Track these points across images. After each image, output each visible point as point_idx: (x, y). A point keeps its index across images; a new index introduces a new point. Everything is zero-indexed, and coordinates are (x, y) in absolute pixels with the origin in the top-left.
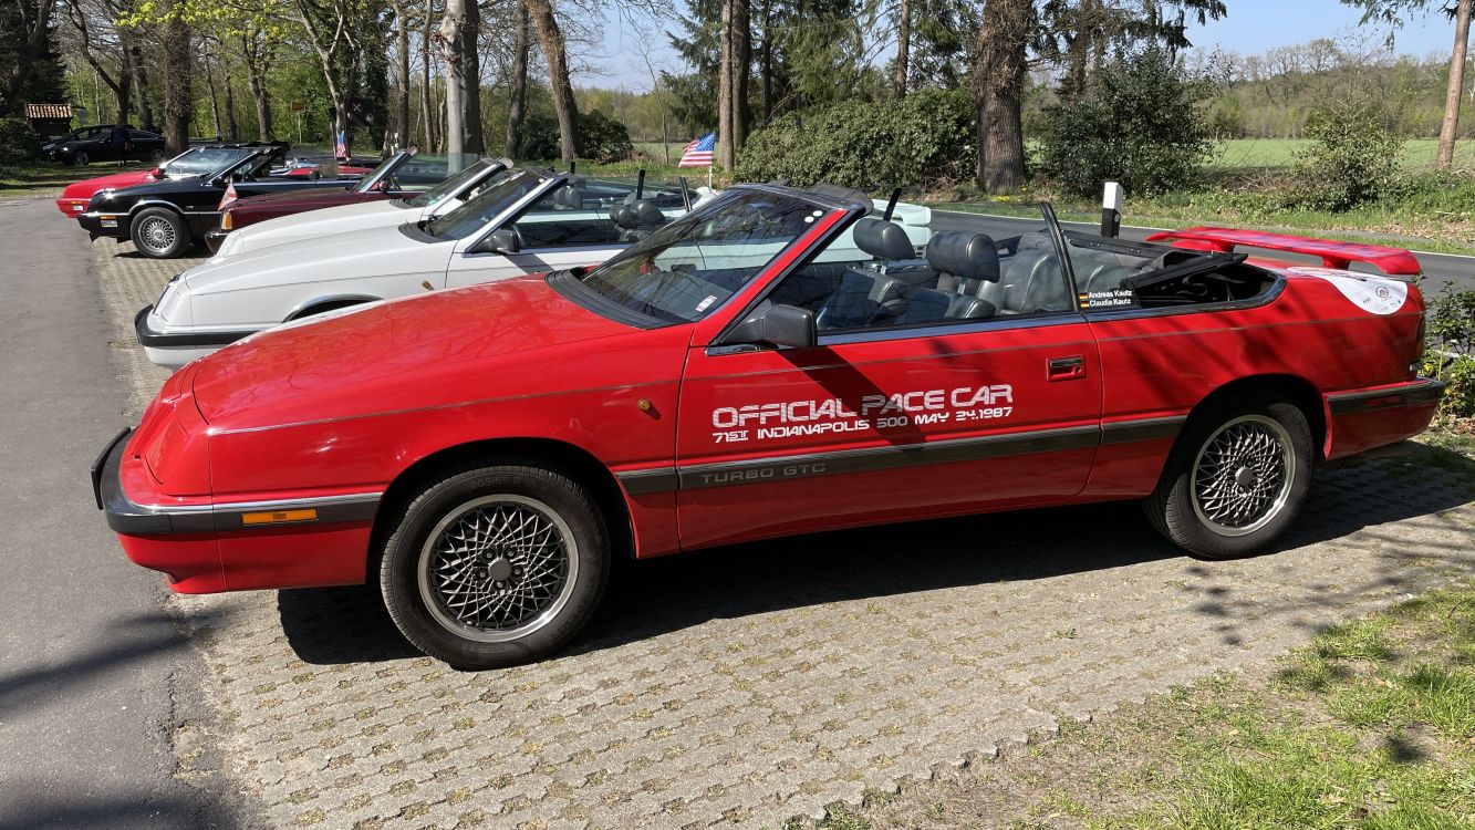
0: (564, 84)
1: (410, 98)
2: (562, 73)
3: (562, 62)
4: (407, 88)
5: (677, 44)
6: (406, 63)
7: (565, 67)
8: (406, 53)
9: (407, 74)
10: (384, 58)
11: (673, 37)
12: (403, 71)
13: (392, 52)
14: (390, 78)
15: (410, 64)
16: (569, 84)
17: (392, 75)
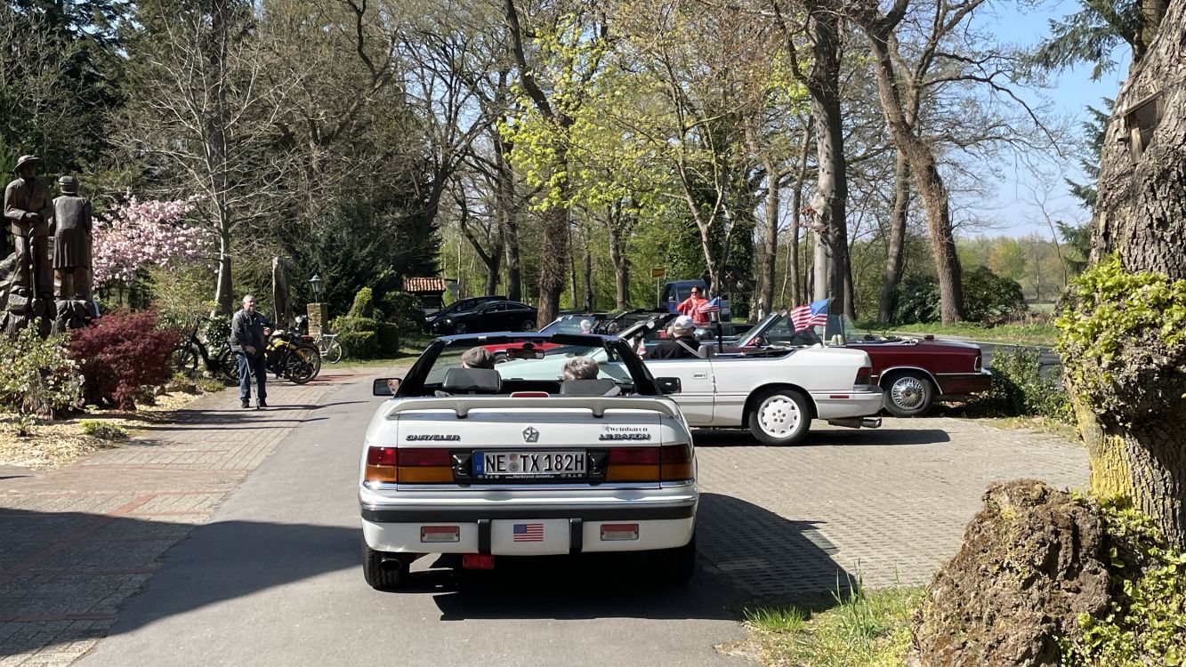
0: (946, 240)
1: (777, 259)
2: (945, 228)
3: (945, 216)
4: (774, 250)
5: (1078, 191)
6: (775, 222)
7: (947, 222)
8: (776, 213)
9: (775, 234)
10: (751, 218)
11: (1074, 184)
12: (770, 231)
13: (761, 212)
14: (756, 239)
15: (779, 225)
16: (951, 239)
17: (759, 236)
